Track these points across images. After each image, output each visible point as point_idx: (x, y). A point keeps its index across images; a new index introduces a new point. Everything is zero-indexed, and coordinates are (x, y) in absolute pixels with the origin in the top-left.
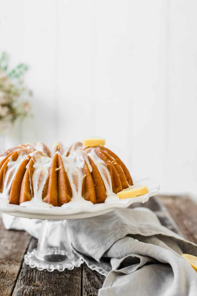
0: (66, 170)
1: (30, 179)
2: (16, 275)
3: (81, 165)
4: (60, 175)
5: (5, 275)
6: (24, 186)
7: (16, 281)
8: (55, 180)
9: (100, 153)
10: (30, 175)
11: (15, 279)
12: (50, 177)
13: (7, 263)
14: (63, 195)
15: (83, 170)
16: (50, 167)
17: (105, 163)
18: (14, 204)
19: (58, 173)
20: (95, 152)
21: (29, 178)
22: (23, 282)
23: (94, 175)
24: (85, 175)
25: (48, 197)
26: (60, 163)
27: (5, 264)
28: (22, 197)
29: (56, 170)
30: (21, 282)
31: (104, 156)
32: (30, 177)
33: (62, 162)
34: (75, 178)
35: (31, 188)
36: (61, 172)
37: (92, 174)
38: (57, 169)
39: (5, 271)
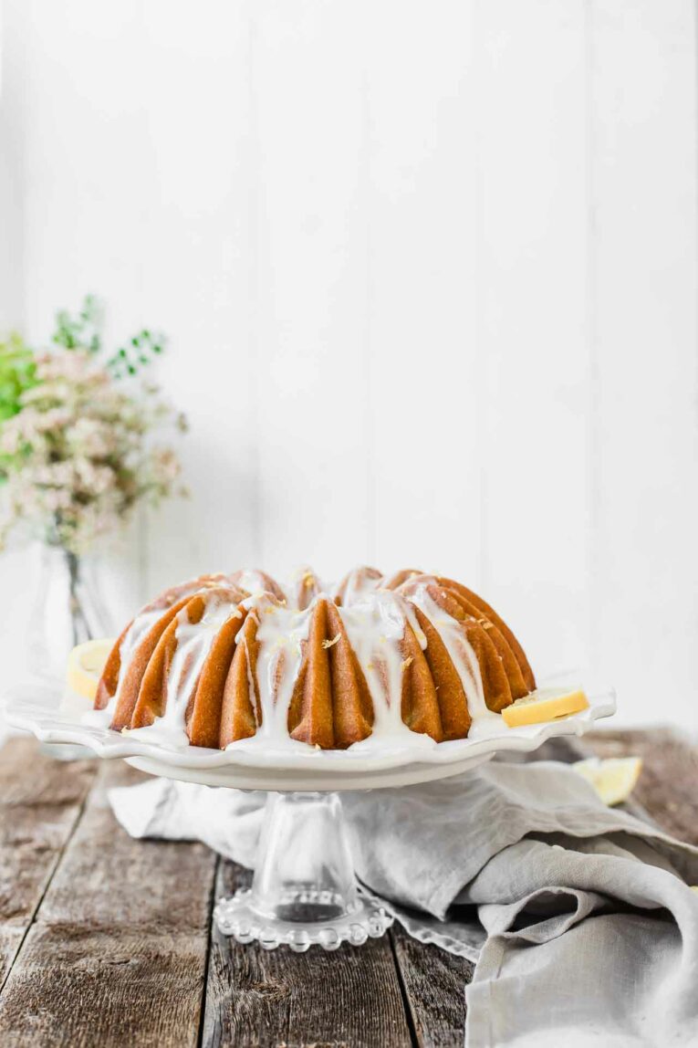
0: (354, 647)
1: (250, 674)
2: (202, 963)
3: (395, 630)
4: (337, 661)
5: (168, 964)
6: (234, 695)
7: (205, 979)
8: (324, 673)
9: (444, 595)
10: (248, 661)
11: (200, 973)
12: (311, 666)
13: (165, 932)
14: (351, 716)
15: (402, 646)
16: (306, 638)
17: (460, 623)
18: (204, 746)
19: (330, 655)
20: (429, 592)
21: (246, 670)
22: (227, 981)
23: (433, 656)
24: (409, 660)
25: (306, 723)
26: (335, 624)
27: (160, 935)
28: (229, 727)
29: (325, 647)
30: (220, 981)
31: (456, 603)
32: (249, 668)
33: (341, 622)
34: (379, 666)
35: (253, 699)
36: (341, 650)
37: (426, 652)
38: (328, 644)
39: (165, 953)
